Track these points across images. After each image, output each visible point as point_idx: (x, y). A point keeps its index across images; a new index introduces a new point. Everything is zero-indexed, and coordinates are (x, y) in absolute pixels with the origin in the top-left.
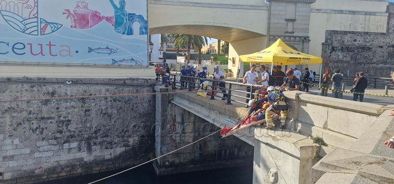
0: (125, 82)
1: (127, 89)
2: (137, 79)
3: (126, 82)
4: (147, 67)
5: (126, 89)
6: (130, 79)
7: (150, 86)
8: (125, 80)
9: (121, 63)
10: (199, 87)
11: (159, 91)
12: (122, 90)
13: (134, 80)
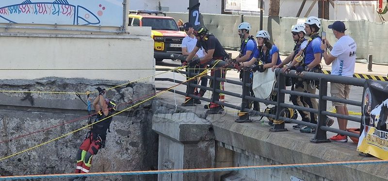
0: (28, 97)
1: (38, 124)
2: (80, 84)
3: (35, 93)
4: (121, 31)
5: (34, 125)
6: (52, 83)
7: (133, 113)
8: (28, 86)
9: (15, 17)
10: (366, 120)
11: (175, 133)
12: (18, 128)
13: (64, 85)
